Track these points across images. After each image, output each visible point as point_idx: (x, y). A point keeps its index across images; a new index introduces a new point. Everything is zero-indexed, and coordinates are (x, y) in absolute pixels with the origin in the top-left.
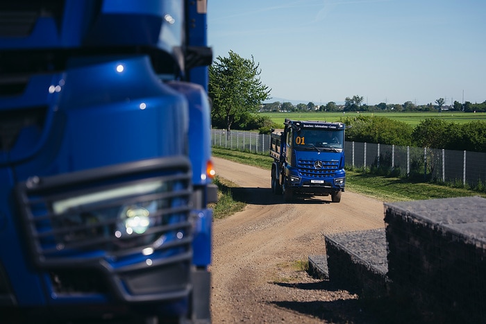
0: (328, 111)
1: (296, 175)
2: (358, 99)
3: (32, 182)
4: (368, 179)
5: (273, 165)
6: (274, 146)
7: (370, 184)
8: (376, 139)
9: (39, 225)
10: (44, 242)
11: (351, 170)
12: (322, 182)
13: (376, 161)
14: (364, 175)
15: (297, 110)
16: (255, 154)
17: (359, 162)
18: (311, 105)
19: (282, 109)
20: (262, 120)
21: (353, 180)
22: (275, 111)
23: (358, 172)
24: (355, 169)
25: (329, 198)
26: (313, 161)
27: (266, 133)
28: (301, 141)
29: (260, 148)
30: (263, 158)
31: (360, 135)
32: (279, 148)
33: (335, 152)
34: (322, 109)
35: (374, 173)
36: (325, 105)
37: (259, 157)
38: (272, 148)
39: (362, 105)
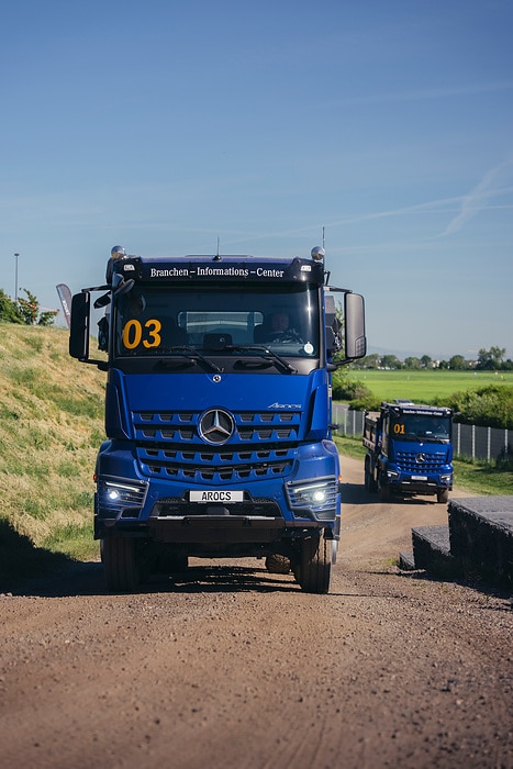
0: (452, 368)
1: (394, 469)
2: (497, 352)
3: (289, 483)
4: (491, 476)
5: (367, 457)
6: (368, 433)
7: (493, 483)
8: (504, 422)
9: (292, 496)
10: (293, 501)
11: (470, 463)
12: (425, 478)
13: (503, 451)
14: (488, 470)
15: (404, 367)
16: (343, 437)
17: (481, 452)
18: (426, 359)
19: (382, 365)
20: (353, 387)
21: (471, 477)
22: (370, 368)
23: (480, 465)
24: (476, 462)
25: (434, 498)
26: (416, 454)
27: (357, 409)
28: (400, 429)
29: (350, 429)
30: (354, 443)
31: (484, 416)
32: (374, 436)
33: (441, 443)
34: (442, 366)
35: (500, 468)
36: (448, 360)
37: (348, 441)
38: (365, 435)
39: (505, 360)
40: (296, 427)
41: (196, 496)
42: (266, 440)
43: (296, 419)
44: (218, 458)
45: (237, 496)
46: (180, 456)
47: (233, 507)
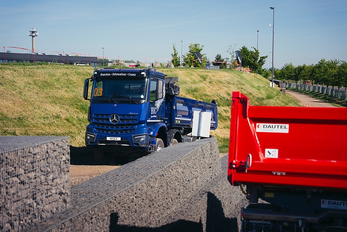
40: (136, 119)
41: (108, 139)
42: (128, 123)
43: (136, 117)
44: (115, 128)
45: (119, 139)
46: (105, 127)
47: (118, 142)
